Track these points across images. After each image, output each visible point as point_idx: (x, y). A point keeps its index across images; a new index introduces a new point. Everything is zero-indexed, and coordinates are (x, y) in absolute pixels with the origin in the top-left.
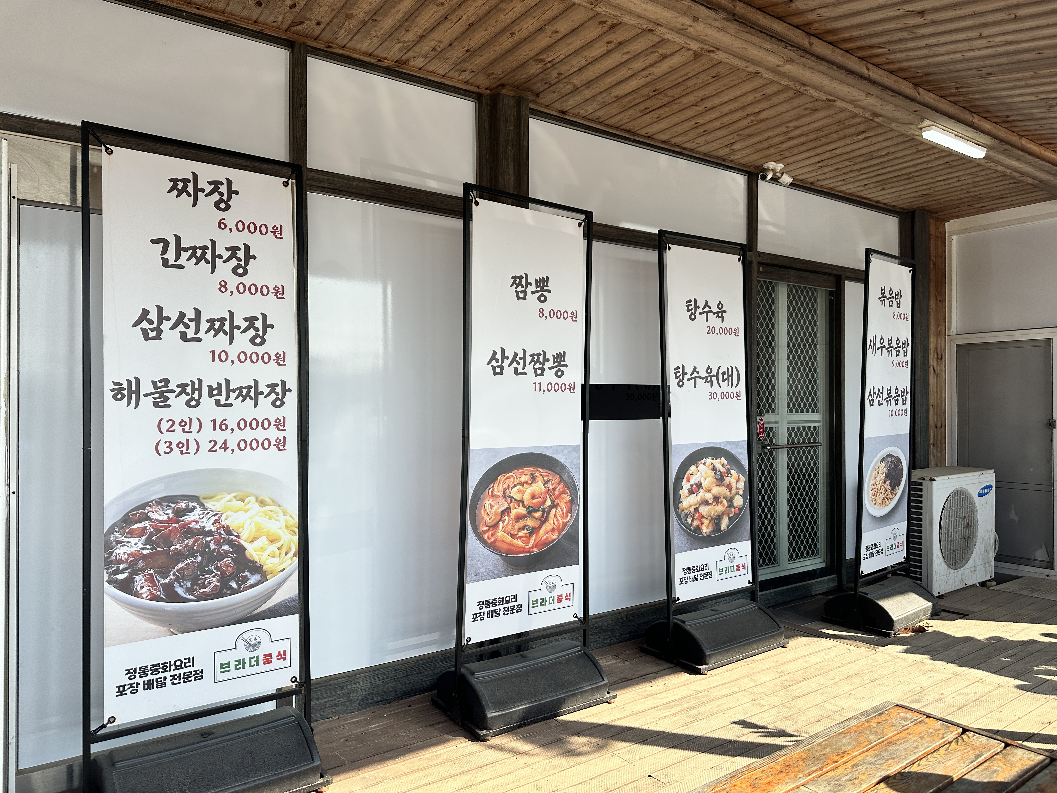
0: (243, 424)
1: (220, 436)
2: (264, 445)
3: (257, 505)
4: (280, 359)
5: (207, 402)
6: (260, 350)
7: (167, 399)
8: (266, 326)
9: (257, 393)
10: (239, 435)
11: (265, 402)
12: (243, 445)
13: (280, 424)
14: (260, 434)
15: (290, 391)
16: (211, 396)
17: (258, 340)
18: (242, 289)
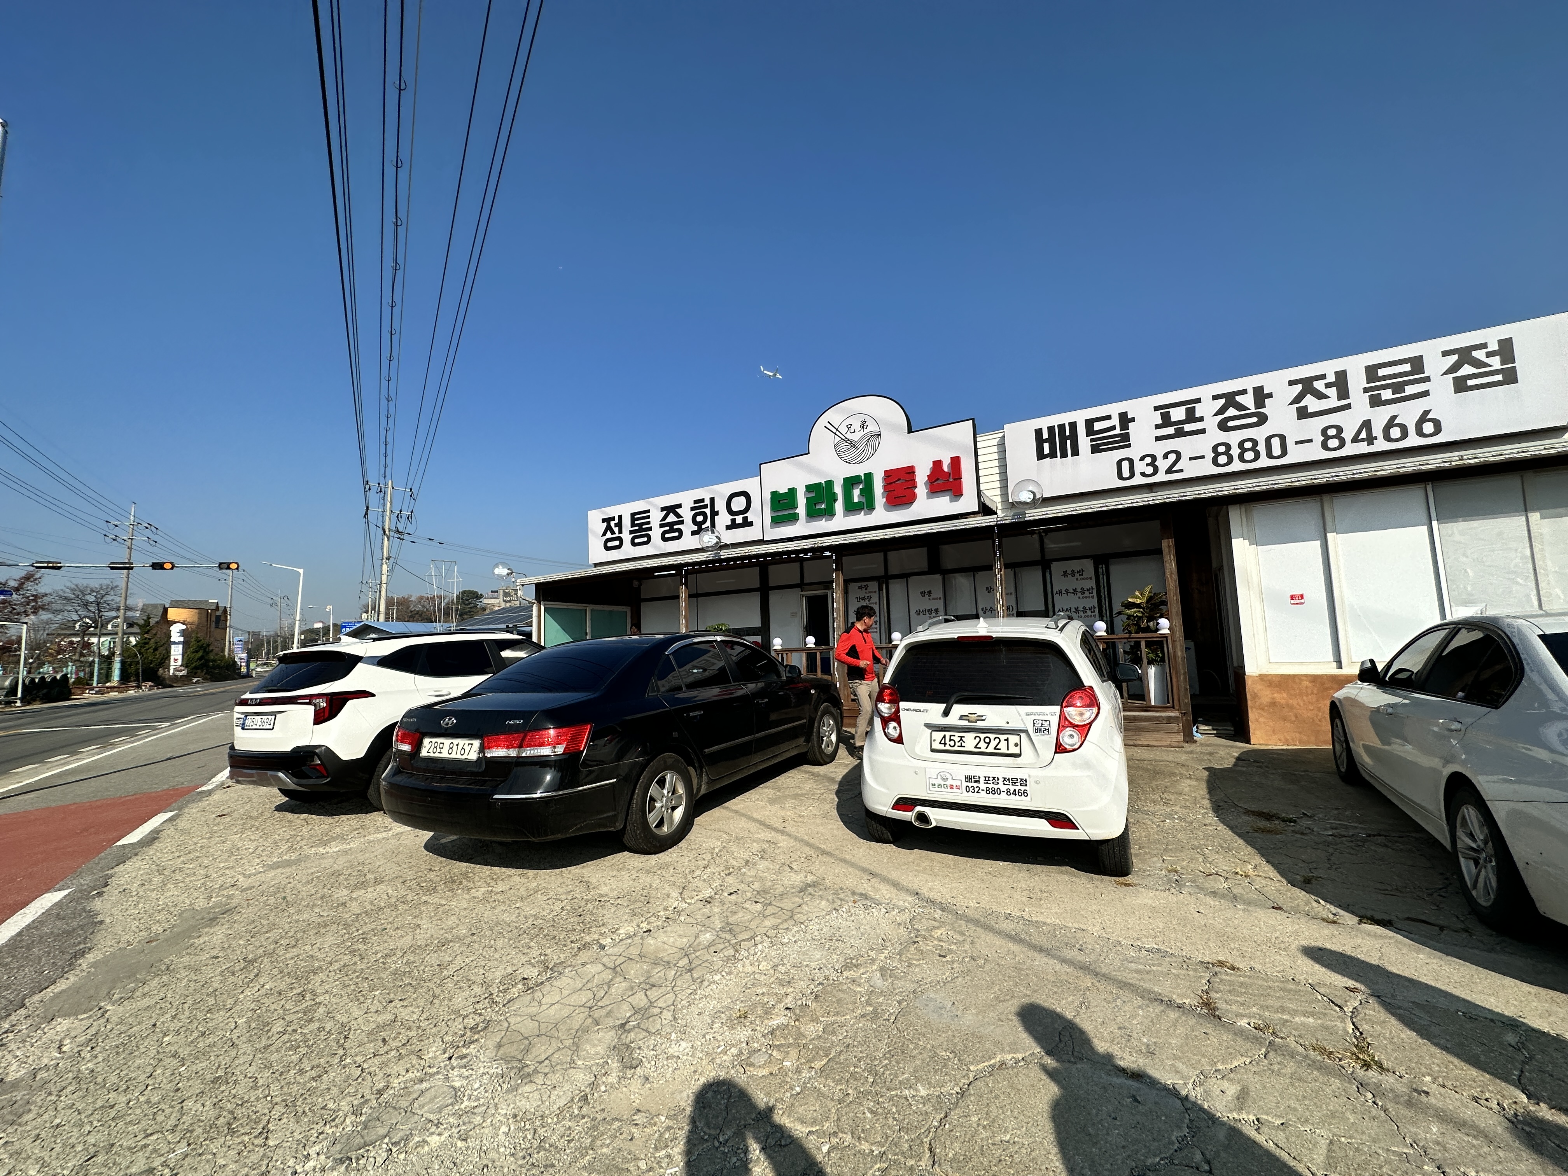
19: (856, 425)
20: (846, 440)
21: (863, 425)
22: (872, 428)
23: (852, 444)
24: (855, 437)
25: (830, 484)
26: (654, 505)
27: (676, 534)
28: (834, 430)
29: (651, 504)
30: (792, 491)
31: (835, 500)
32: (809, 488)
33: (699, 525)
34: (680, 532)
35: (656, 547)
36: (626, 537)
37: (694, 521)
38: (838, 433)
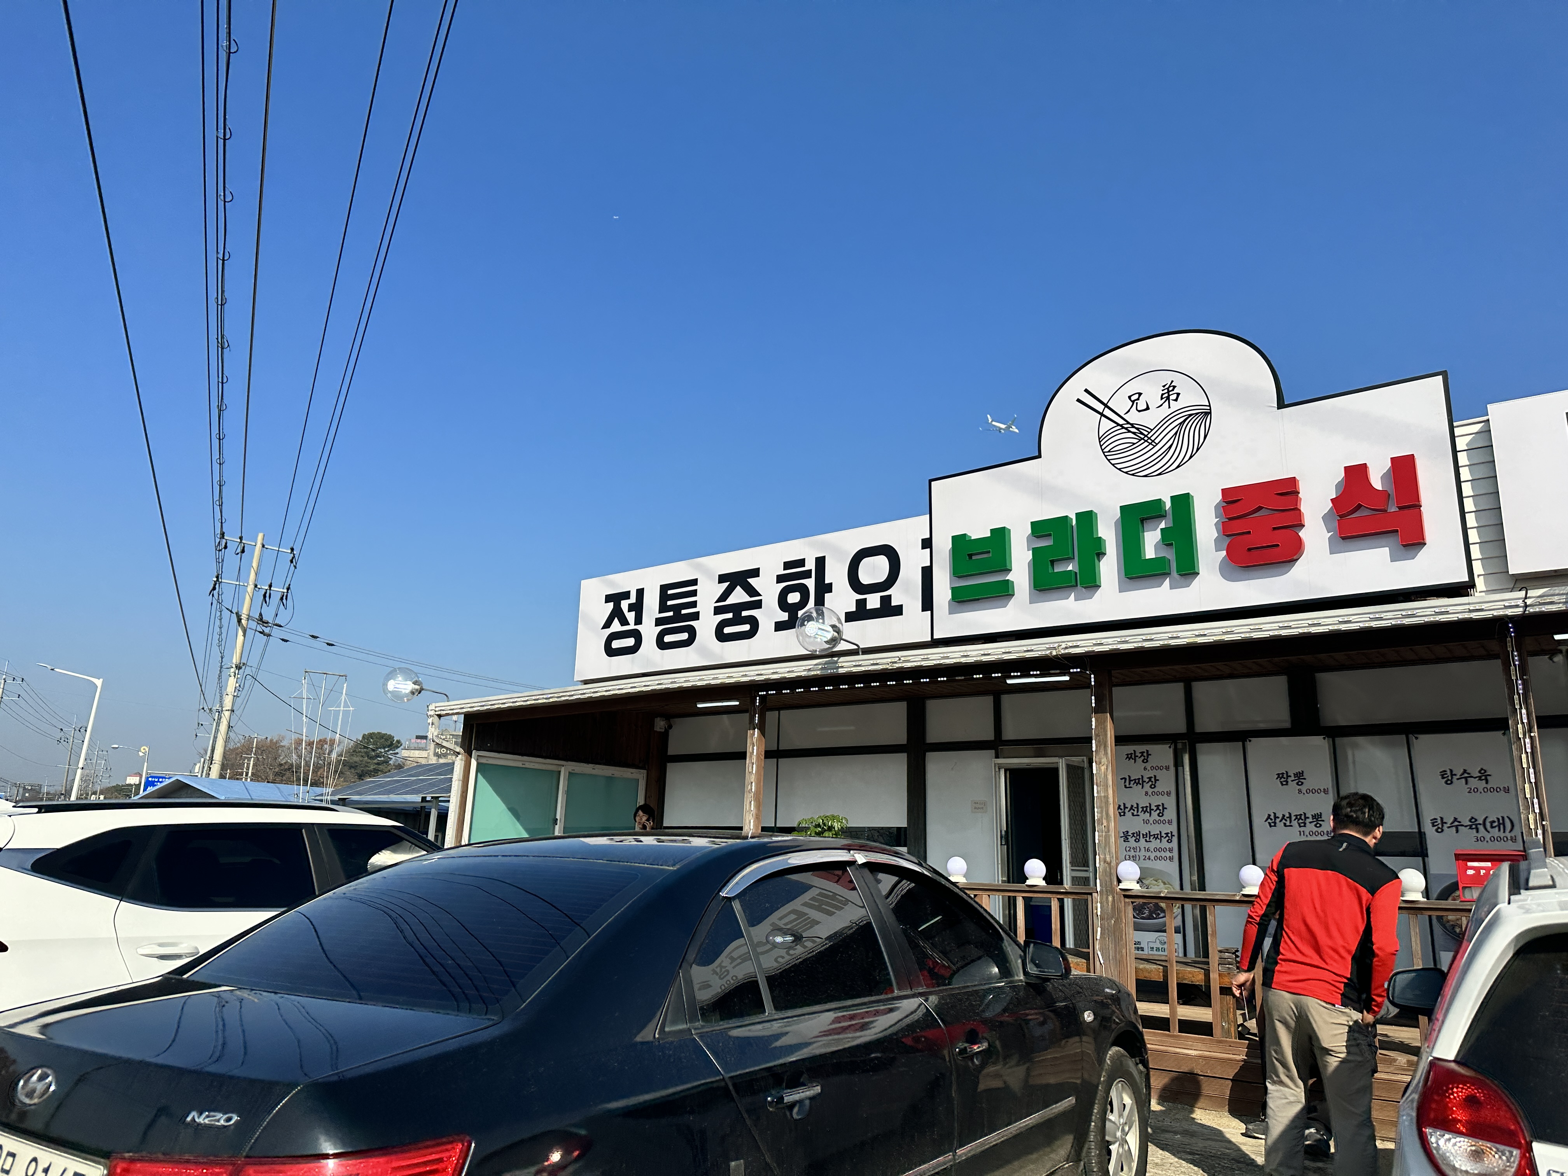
0: (1156, 850)
1: (1148, 854)
2: (1164, 859)
3: (1162, 884)
4: (1170, 822)
5: (1142, 840)
6: (1162, 819)
7: (1128, 839)
8: (1164, 808)
9: (1161, 837)
10: (1154, 854)
11: (1164, 840)
12: (1156, 858)
13: (1171, 850)
14: (1163, 854)
15: (1174, 836)
16: (1143, 837)
17: (1161, 815)
18: (1153, 793)
19: (1152, 394)
20: (1128, 427)
21: (1169, 393)
22: (1190, 398)
23: (1142, 435)
24: (1149, 420)
25: (1087, 519)
26: (707, 572)
27: (746, 627)
28: (1100, 408)
29: (699, 567)
30: (1000, 536)
31: (1101, 554)
32: (1039, 529)
33: (792, 609)
34: (754, 622)
35: (704, 651)
36: (649, 630)
37: (783, 603)
38: (1107, 412)
